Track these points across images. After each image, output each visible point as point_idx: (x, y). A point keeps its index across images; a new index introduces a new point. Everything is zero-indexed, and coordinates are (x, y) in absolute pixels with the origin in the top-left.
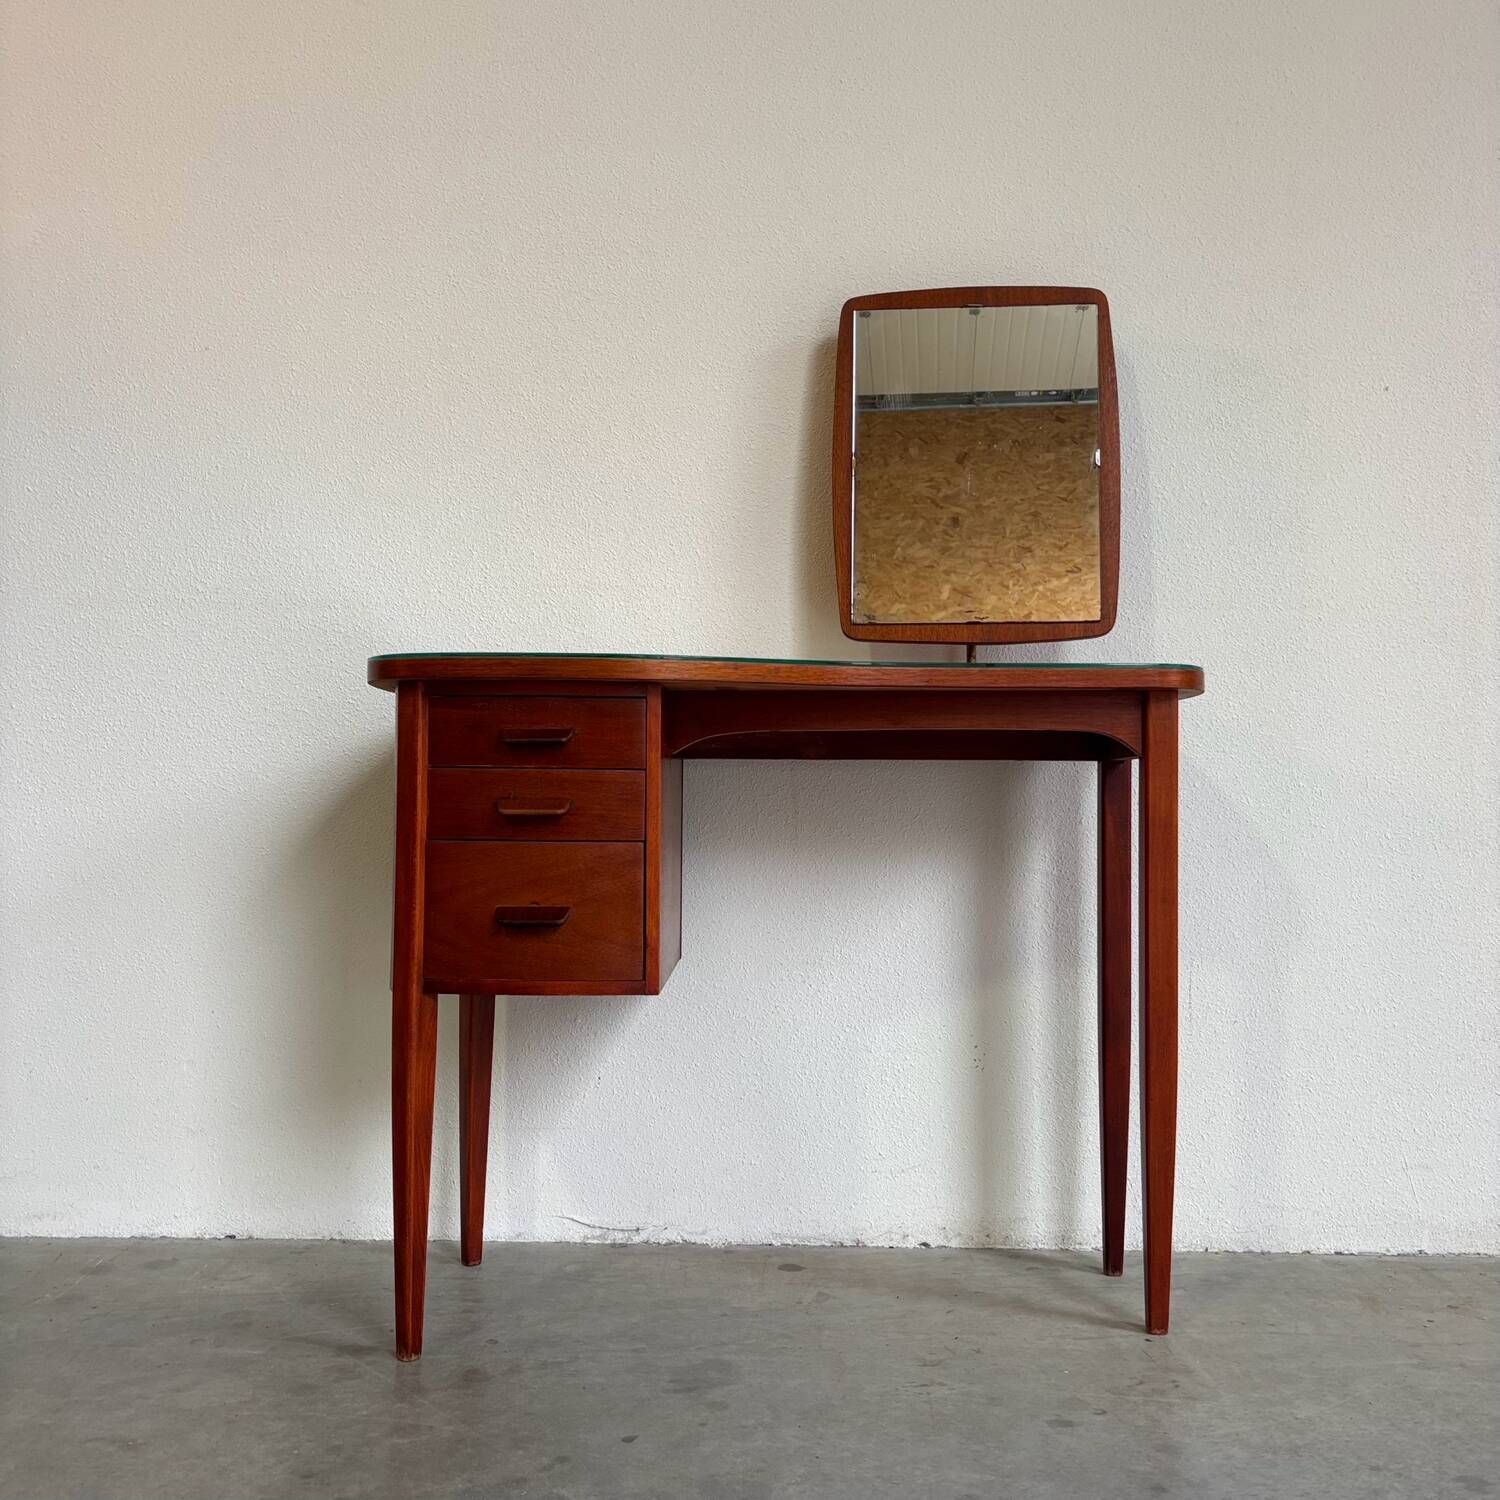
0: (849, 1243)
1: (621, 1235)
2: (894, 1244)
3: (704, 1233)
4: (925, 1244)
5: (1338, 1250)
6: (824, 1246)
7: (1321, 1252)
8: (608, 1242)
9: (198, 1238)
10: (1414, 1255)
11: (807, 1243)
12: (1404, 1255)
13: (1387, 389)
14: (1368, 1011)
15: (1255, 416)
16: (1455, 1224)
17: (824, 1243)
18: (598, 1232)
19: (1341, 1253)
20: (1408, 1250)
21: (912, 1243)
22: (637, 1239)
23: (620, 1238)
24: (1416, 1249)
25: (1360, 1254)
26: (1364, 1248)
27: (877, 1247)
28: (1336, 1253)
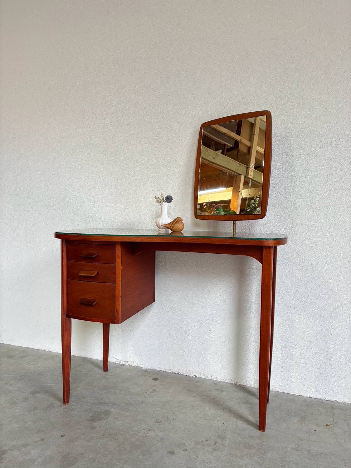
0: (176, 373)
1: (124, 362)
2: (188, 375)
3: (142, 365)
4: (195, 376)
5: (310, 396)
6: (170, 372)
7: (305, 396)
8: (121, 363)
9: (38, 350)
10: (334, 401)
11: (166, 371)
12: (331, 401)
13: (340, 139)
14: (323, 330)
15: (296, 150)
16: (347, 394)
17: (171, 372)
18: (119, 361)
19: (311, 397)
20: (332, 399)
21: (192, 375)
22: (127, 364)
23: (124, 363)
24: (334, 400)
25: (317, 399)
26: (318, 397)
27: (183, 375)
28: (310, 397)
